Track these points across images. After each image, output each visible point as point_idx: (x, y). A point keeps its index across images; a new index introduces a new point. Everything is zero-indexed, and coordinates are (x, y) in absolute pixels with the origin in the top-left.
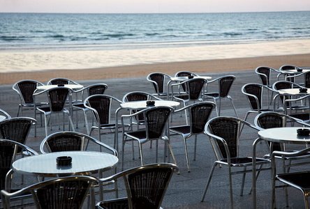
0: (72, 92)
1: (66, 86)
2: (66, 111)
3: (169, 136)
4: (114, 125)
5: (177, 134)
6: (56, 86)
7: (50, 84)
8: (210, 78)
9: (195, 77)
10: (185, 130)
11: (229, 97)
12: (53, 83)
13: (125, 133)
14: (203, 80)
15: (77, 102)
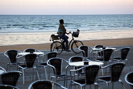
0: (39, 56)
1: (34, 53)
2: (35, 67)
3: (98, 82)
4: (65, 76)
5: (102, 81)
6: (29, 53)
7: (25, 52)
8: (115, 49)
9: (106, 48)
10: (107, 79)
11: (126, 60)
12: (27, 51)
13: (72, 81)
14: (112, 50)
15: (40, 62)
